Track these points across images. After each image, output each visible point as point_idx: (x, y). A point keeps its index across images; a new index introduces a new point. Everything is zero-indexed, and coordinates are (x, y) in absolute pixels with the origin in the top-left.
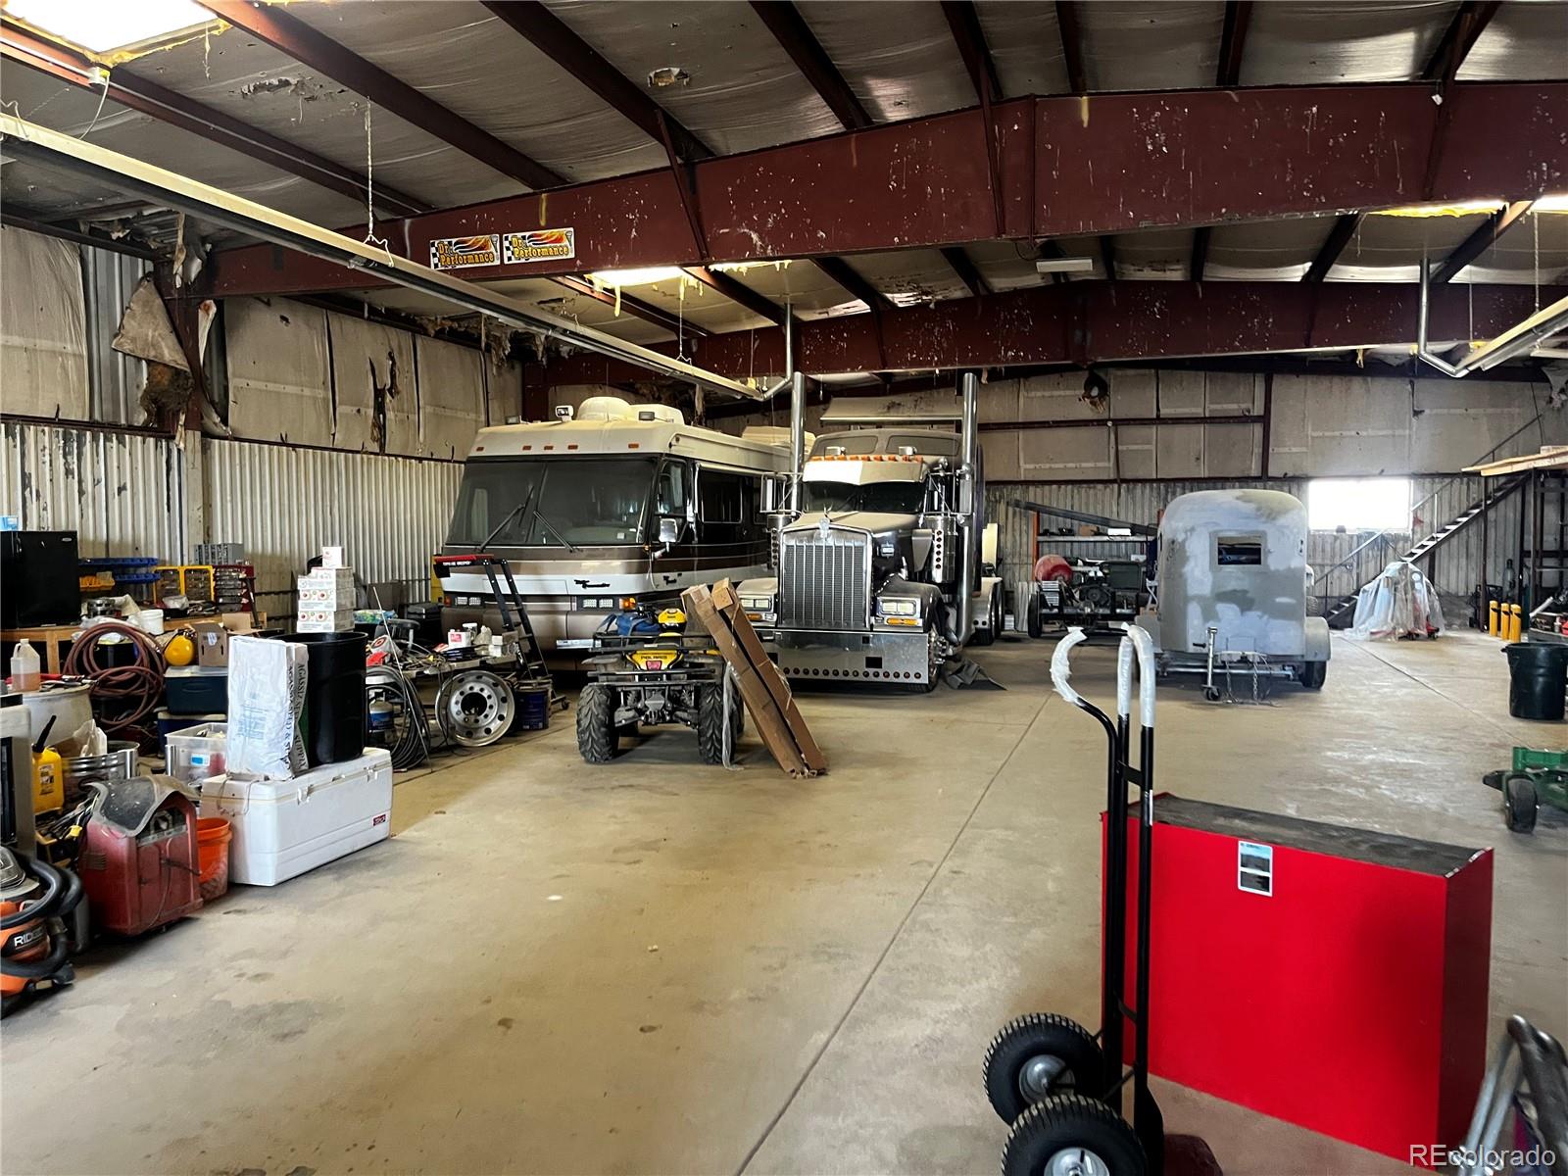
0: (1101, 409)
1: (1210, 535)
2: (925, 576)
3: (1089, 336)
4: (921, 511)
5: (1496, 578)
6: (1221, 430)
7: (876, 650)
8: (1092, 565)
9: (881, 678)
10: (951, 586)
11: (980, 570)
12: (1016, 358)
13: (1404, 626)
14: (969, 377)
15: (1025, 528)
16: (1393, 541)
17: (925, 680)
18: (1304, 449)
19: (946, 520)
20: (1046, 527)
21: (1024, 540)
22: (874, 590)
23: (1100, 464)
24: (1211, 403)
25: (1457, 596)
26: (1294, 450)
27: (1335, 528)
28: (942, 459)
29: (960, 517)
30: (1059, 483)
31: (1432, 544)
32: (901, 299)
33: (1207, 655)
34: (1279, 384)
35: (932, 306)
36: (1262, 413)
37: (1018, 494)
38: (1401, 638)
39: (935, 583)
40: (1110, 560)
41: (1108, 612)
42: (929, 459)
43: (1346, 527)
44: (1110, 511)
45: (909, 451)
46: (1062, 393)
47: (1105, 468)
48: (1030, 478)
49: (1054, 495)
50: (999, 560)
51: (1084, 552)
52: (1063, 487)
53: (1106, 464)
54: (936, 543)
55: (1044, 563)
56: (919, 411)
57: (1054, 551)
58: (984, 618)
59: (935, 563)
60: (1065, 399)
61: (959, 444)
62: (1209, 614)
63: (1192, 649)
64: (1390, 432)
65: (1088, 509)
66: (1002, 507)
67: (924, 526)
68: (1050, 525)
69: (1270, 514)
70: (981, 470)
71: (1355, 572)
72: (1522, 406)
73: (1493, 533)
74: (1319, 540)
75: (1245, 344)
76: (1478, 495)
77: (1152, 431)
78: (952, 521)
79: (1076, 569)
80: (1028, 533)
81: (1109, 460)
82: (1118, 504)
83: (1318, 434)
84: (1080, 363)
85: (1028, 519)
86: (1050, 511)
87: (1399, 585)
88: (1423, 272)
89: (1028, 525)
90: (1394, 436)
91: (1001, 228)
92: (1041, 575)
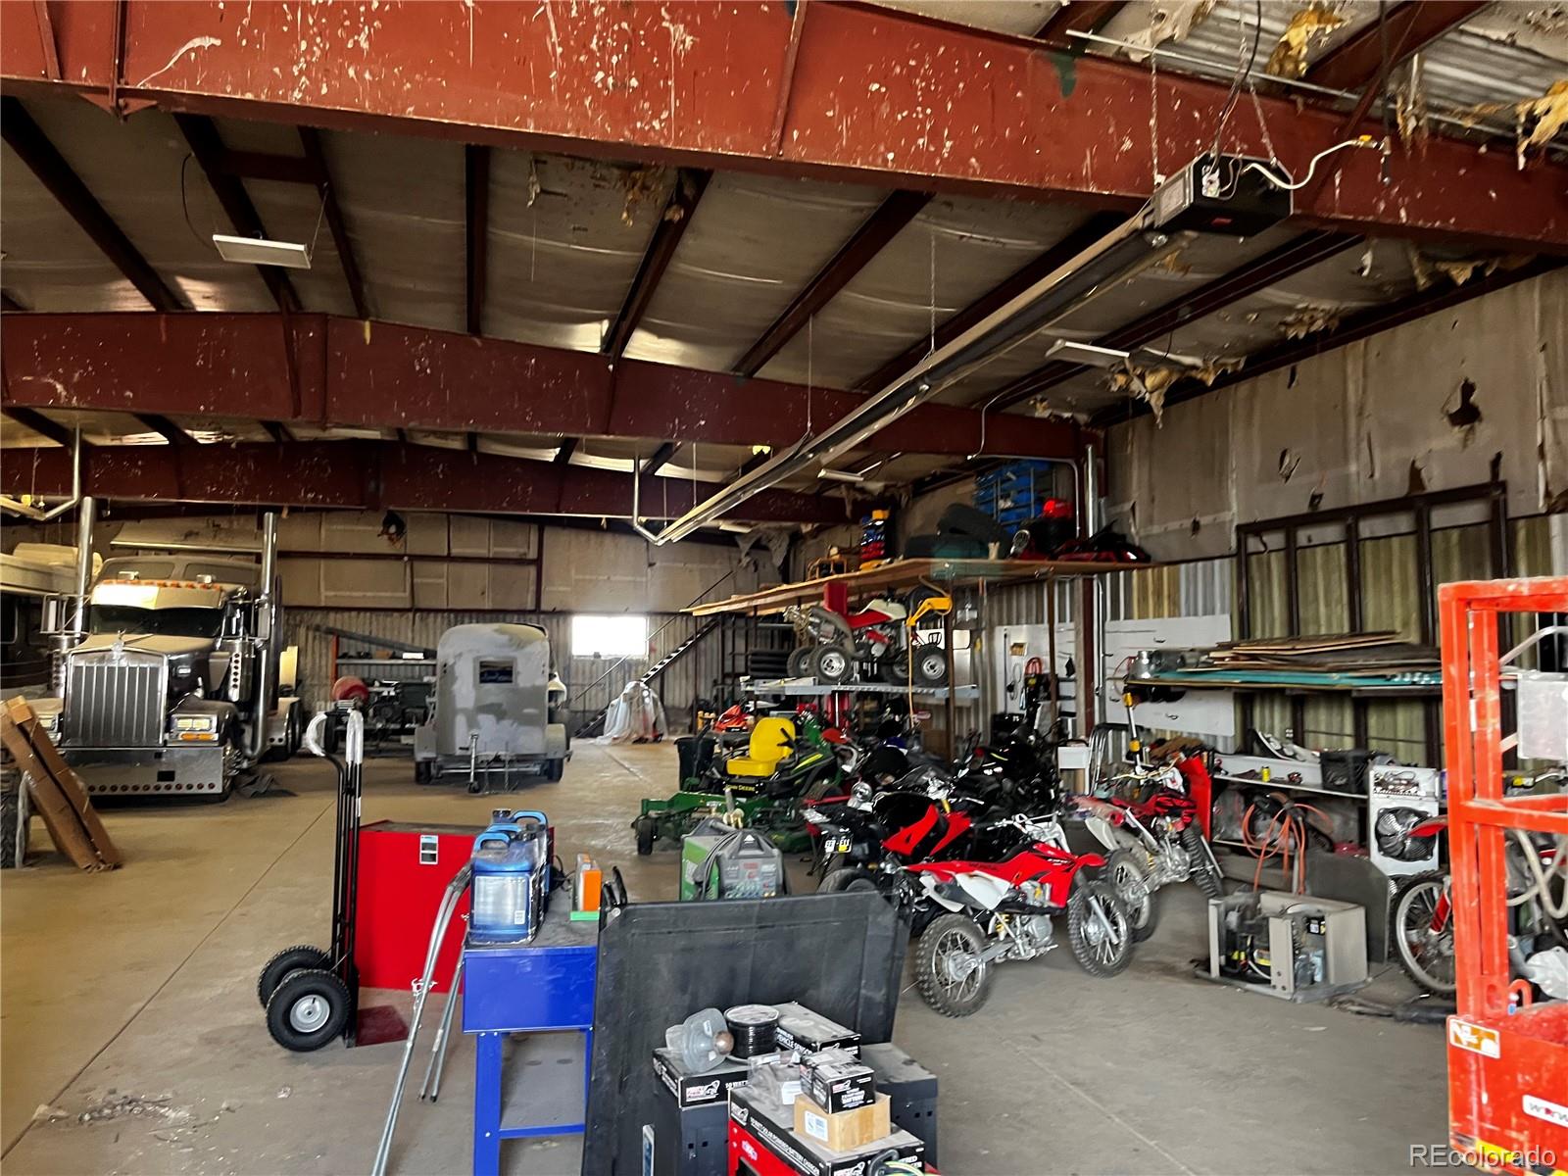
0: (398, 545)
1: (475, 660)
2: (221, 694)
3: (382, 487)
4: (219, 635)
5: (706, 694)
6: (502, 569)
7: (168, 764)
8: (388, 685)
9: (173, 791)
10: (248, 703)
11: (277, 691)
12: (314, 500)
13: (636, 732)
14: (270, 517)
15: (324, 651)
16: (635, 665)
17: (218, 789)
18: (569, 589)
19: (243, 644)
20: (346, 651)
21: (323, 663)
22: (168, 708)
23: (396, 594)
24: (495, 546)
25: (679, 709)
26: (562, 589)
27: (593, 654)
28: (241, 588)
29: (258, 642)
30: (359, 610)
31: (660, 667)
32: (203, 437)
33: (470, 756)
34: (550, 535)
35: (233, 445)
36: (535, 557)
37: (318, 619)
38: (636, 742)
39: (231, 701)
40: (404, 681)
41: (398, 726)
42: (229, 587)
43: (601, 653)
44: (406, 637)
45: (208, 579)
46: (363, 528)
47: (401, 598)
48: (330, 604)
49: (353, 621)
50: (299, 682)
51: (381, 675)
52: (362, 614)
53: (402, 594)
54: (233, 665)
55: (342, 684)
56: (217, 542)
57: (352, 673)
58: (280, 736)
59: (232, 683)
60: (368, 535)
61: (259, 574)
62: (472, 723)
63: (458, 752)
64: (630, 578)
65: (385, 635)
66: (302, 631)
67: (222, 649)
68: (349, 648)
69: (520, 644)
70: (280, 597)
71: (607, 690)
72: (721, 563)
73: (703, 659)
74: (580, 665)
75: (510, 505)
76: (692, 630)
77: (444, 567)
78: (250, 645)
79: (371, 689)
80: (327, 656)
81: (405, 591)
82: (413, 631)
83: (581, 577)
84: (375, 508)
85: (328, 643)
86: (350, 637)
87: (634, 700)
88: (637, 465)
89: (327, 648)
90: (634, 582)
91: (296, 414)
92: (338, 695)
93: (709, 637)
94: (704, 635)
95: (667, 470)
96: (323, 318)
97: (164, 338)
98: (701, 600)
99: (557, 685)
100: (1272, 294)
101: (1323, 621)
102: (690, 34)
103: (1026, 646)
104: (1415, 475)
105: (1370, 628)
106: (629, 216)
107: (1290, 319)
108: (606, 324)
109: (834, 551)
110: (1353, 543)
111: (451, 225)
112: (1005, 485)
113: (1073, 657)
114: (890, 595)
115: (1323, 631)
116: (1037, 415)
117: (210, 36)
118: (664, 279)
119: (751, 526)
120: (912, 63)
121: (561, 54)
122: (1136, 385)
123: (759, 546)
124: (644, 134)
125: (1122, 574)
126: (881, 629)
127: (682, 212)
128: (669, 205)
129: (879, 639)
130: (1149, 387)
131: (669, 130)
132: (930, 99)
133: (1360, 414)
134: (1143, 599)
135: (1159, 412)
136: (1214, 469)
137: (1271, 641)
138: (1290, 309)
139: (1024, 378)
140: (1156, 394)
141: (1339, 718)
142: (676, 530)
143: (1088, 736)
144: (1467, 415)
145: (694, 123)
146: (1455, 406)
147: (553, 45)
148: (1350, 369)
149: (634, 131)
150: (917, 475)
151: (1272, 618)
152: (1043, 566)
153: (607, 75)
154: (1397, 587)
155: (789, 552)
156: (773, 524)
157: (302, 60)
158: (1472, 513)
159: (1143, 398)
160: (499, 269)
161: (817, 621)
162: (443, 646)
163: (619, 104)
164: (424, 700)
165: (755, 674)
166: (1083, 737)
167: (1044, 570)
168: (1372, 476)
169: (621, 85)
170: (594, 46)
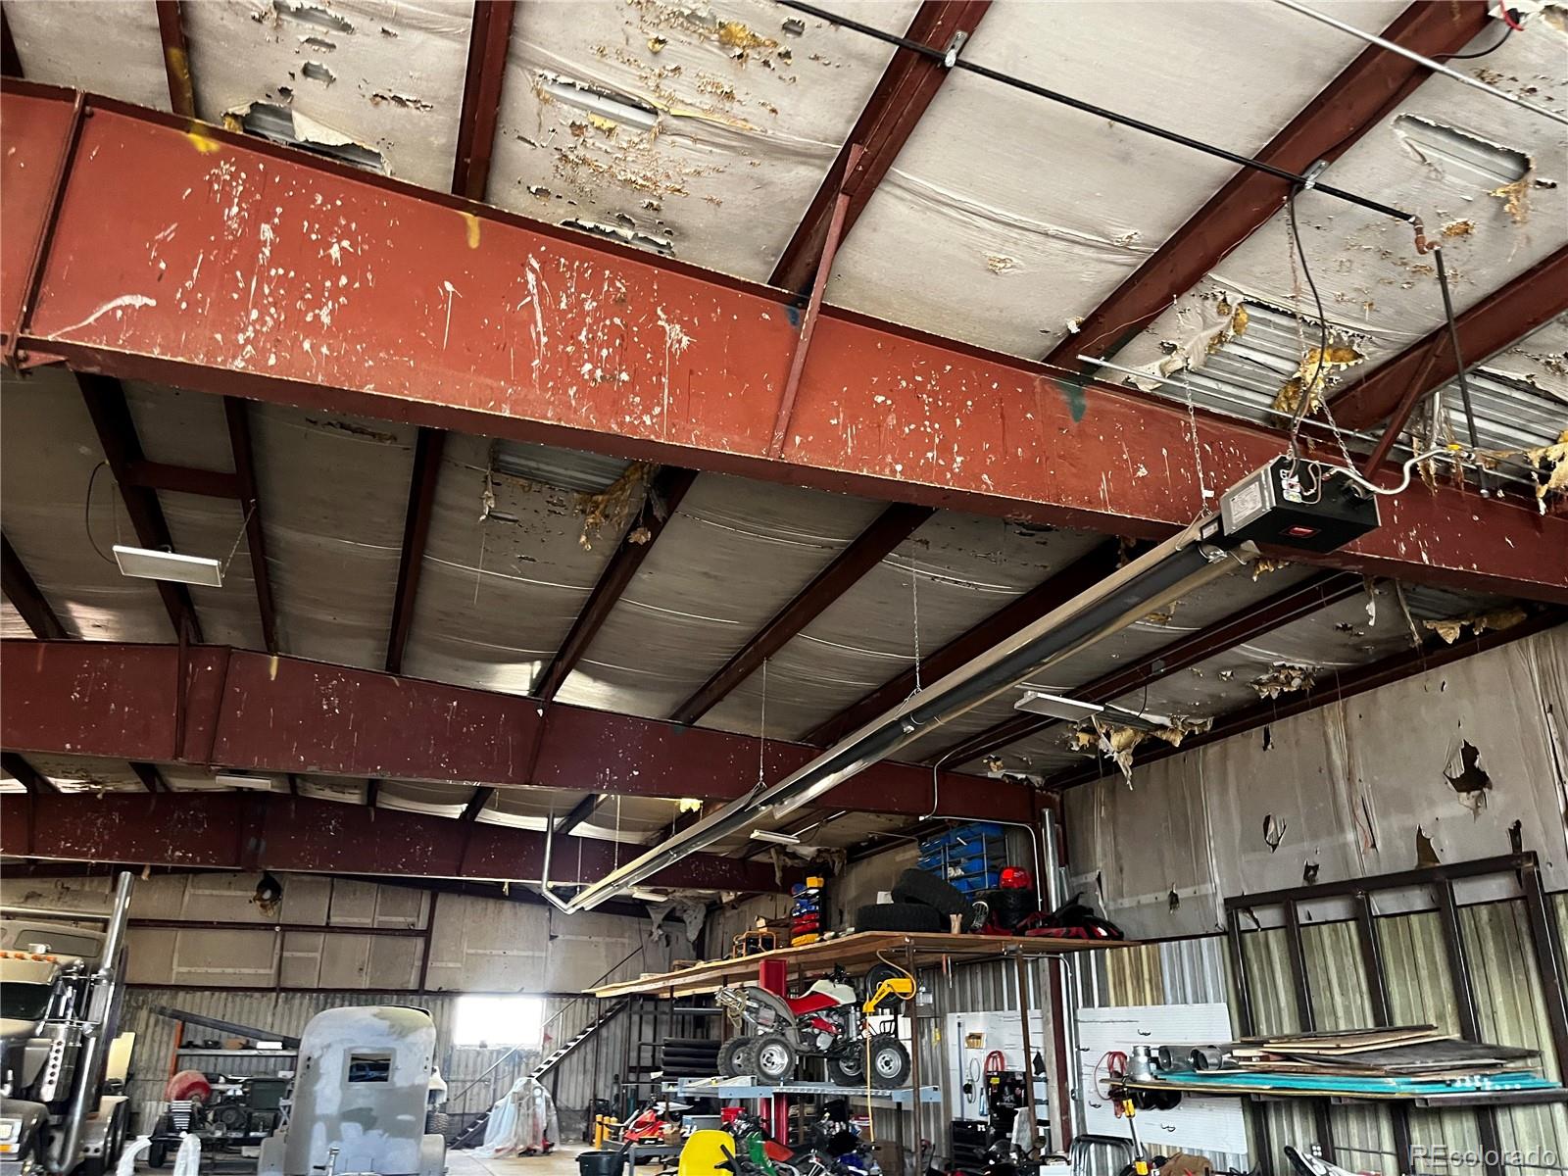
0: (271, 913)
1: (346, 1052)
2: (33, 1092)
3: (263, 844)
4: (41, 1018)
5: (606, 1094)
6: (387, 941)
8: (235, 1082)
10: (62, 1105)
11: (101, 1087)
12: (181, 859)
13: (524, 1142)
14: (126, 877)
15: (165, 1040)
16: (526, 1057)
18: (459, 965)
19: (70, 1029)
20: (190, 1038)
21: (163, 1053)
23: (262, 971)
24: (381, 915)
25: (573, 1111)
26: (451, 965)
27: (478, 1043)
28: (78, 961)
29: (87, 1027)
30: (213, 989)
31: (555, 1059)
32: (66, 785)
34: (443, 903)
35: (99, 796)
36: (425, 928)
37: (164, 1000)
38: (521, 1154)
39: (42, 1102)
40: (255, 1077)
41: (240, 1135)
42: (63, 959)
43: (487, 1043)
44: (264, 1023)
45: (41, 949)
46: (233, 893)
47: (265, 975)
48: (181, 982)
49: (205, 1003)
50: (130, 1076)
51: (236, 1068)
52: (217, 994)
53: (267, 971)
54: (53, 1055)
55: (180, 1080)
56: (62, 905)
57: (195, 1066)
58: (96, 1145)
59: (48, 1078)
60: (237, 901)
61: (101, 945)
62: (333, 1135)
64: (530, 953)
65: (240, 1020)
66: (143, 1014)
67: (42, 1035)
68: (195, 1037)
69: (402, 1031)
70: (123, 973)
71: (492, 1087)
72: (630, 937)
73: (604, 1050)
74: (464, 1056)
75: (407, 867)
76: (594, 1015)
77: (320, 939)
78: (77, 1030)
79: (216, 1087)
80: (168, 1045)
81: (271, 967)
82: (274, 1014)
83: (472, 951)
84: (250, 869)
85: (171, 1027)
86: (197, 1021)
87: (523, 1101)
88: (550, 824)
89: (169, 1035)
90: (533, 957)
91: (179, 753)
92: (174, 1094)
93: (612, 1024)
94: (607, 1021)
95: (582, 830)
96: (227, 650)
97: (39, 668)
98: (605, 980)
99: (438, 1083)
100: (1250, 650)
101: (1340, 1013)
102: (686, 335)
103: (984, 1038)
104: (1423, 844)
105: (1399, 1023)
106: (587, 539)
107: (1264, 677)
108: (537, 666)
109: (762, 923)
110: (1364, 919)
111: (386, 552)
112: (953, 852)
113: (1041, 1051)
114: (837, 977)
115: (1342, 1027)
116: (990, 775)
117: (142, 295)
118: (612, 616)
119: (667, 894)
120: (919, 379)
121: (546, 344)
122: (1103, 744)
123: (673, 917)
124: (634, 428)
125: (1092, 952)
126: (828, 1016)
127: (649, 535)
128: (634, 528)
129: (825, 1027)
130: (1116, 745)
131: (661, 427)
132: (937, 413)
133: (1350, 778)
134: (1120, 983)
135: (1127, 773)
136: (1188, 835)
137: (1282, 1038)
138: (1265, 667)
139: (978, 735)
140: (1123, 752)
141: (1375, 1133)
142: (590, 896)
143: (1067, 1151)
144: (1473, 780)
145: (688, 421)
146: (1458, 771)
147: (538, 333)
148: (1330, 731)
149: (621, 424)
150: (855, 840)
151: (1278, 1011)
152: (1013, 942)
153: (595, 368)
154: (1424, 973)
155: (705, 923)
156: (689, 892)
157: (251, 328)
158: (1497, 888)
159: (1112, 758)
160: (431, 601)
161: (755, 1005)
162: (310, 1034)
163: (607, 396)
164: (278, 1101)
165: (669, 1069)
166: (1061, 1153)
167: (1012, 947)
168: (1374, 846)
169: (610, 378)
170: (582, 338)
